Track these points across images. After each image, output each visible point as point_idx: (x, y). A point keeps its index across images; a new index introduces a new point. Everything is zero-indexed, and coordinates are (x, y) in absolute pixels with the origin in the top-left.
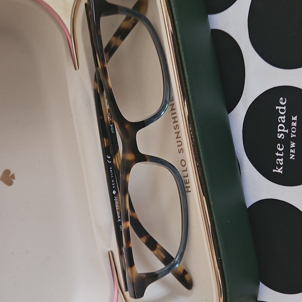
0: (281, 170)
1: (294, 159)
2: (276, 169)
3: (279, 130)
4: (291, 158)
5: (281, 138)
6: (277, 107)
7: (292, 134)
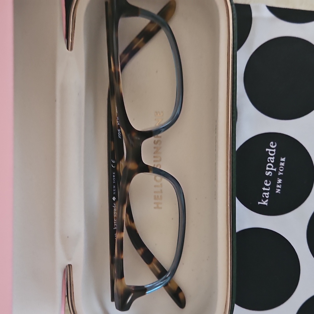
0: (266, 203)
1: (279, 193)
2: (261, 201)
3: (267, 169)
4: (277, 192)
5: (269, 175)
6: (267, 150)
7: (279, 172)
